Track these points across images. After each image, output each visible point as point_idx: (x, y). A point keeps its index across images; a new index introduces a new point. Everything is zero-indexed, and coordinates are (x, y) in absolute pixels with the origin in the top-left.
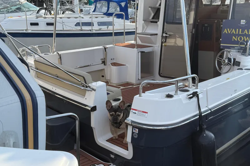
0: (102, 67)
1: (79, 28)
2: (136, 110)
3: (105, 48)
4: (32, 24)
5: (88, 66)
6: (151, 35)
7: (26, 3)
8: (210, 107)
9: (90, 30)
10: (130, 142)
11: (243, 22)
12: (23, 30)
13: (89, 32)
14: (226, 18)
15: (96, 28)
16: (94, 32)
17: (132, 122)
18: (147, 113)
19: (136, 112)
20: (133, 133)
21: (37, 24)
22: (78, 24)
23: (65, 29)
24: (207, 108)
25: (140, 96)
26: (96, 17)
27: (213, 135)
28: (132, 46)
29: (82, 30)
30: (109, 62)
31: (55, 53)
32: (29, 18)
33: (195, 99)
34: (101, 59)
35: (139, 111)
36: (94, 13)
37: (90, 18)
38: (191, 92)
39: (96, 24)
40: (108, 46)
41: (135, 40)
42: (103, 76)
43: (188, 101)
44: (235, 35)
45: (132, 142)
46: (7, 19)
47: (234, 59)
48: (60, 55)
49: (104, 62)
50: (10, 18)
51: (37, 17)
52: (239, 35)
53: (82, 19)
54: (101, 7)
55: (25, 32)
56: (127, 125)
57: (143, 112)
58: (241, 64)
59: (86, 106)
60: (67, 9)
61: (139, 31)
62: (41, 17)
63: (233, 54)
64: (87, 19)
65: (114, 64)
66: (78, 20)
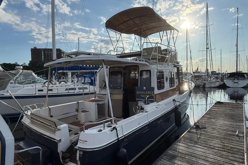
0: (76, 113)
1: (67, 91)
2: (81, 140)
3: (78, 103)
4: (39, 91)
5: (68, 113)
6: (103, 95)
7: (39, 78)
8: (124, 134)
9: (73, 92)
10: (78, 160)
11: (145, 88)
12: (33, 94)
13: (73, 93)
14: (137, 86)
15: (77, 91)
16: (76, 93)
17: (79, 147)
18: (87, 141)
19: (81, 141)
20: (80, 154)
21: (42, 90)
22: (66, 89)
23: (58, 92)
24: (123, 135)
25: (84, 132)
26: (78, 85)
27: (126, 151)
28: (93, 101)
29: (69, 93)
30: (80, 111)
31: (47, 107)
32: (38, 87)
33: (115, 131)
34: (76, 109)
35: (83, 141)
36: (77, 83)
37: (74, 86)
38: (112, 127)
39: (77, 89)
40: (80, 102)
41: (95, 97)
42: (77, 119)
43: (110, 132)
44: (142, 94)
45: (79, 160)
46: (24, 88)
47: (141, 107)
48: (50, 109)
49: (77, 111)
50: (26, 88)
51: (43, 87)
52: (143, 94)
53: (69, 87)
54: (81, 80)
55: (34, 95)
56: (76, 150)
57: (85, 141)
58: (144, 109)
59: (55, 139)
60: (62, 81)
61: (97, 92)
62: (45, 86)
63: (141, 104)
64: (72, 86)
65: (83, 111)
66: (66, 87)
